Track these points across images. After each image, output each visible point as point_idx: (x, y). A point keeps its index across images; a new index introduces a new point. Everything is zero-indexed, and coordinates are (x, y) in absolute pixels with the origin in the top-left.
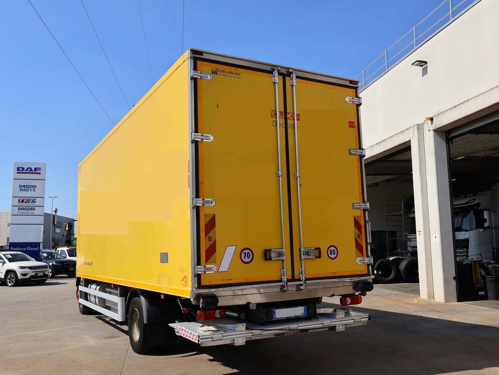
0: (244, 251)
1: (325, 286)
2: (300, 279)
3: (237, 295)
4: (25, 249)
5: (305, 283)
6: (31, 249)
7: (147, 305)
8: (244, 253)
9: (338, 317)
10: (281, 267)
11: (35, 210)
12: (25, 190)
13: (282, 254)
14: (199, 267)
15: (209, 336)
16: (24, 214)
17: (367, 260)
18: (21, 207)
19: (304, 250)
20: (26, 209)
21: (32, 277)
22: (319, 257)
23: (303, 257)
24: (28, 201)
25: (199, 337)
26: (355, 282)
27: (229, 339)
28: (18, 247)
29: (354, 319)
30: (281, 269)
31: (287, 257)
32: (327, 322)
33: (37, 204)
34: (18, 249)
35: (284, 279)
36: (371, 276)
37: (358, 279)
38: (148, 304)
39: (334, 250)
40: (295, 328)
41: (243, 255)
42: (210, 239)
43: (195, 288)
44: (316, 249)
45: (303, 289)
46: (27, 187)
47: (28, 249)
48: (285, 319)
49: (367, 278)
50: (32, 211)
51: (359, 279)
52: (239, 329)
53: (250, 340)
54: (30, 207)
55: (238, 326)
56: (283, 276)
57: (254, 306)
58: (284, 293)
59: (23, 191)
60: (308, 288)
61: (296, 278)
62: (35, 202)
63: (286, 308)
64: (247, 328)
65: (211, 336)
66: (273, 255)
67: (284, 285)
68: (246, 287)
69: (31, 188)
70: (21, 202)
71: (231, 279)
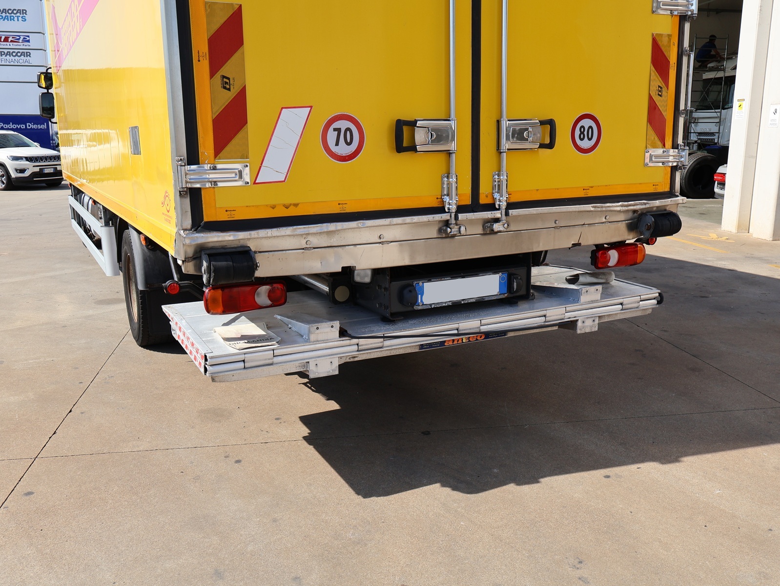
0: (336, 125)
1: (559, 224)
2: (494, 204)
3: (314, 248)
4: (24, 126)
5: (507, 214)
6: (35, 127)
7: (143, 250)
8: (335, 130)
9: (584, 298)
10: (443, 170)
11: (30, 57)
12: (6, 18)
13: (448, 136)
14: (193, 167)
15: (234, 357)
16: (12, 64)
17: (672, 157)
18: (6, 51)
19: (509, 126)
20: (14, 54)
21: (34, 174)
22: (551, 146)
23: (505, 145)
24: (16, 40)
25: (206, 360)
26: (635, 211)
27: (294, 361)
28: (11, 123)
29: (621, 304)
30: (442, 178)
31: (461, 145)
32: (556, 312)
33: (32, 44)
34: (11, 126)
35: (449, 204)
36: (678, 196)
37: (645, 204)
38: (145, 248)
39: (590, 127)
40: (473, 329)
41: (332, 136)
42: (226, 84)
43: (185, 230)
44: (542, 123)
45: (500, 232)
46: (10, 12)
47: (29, 126)
48: (449, 306)
49: (667, 202)
50: (26, 58)
51: (647, 206)
52: (320, 337)
53: (352, 360)
54: (21, 51)
55: (318, 328)
56: (448, 195)
57: (366, 276)
58: (448, 240)
59: (4, 20)
60: (512, 228)
61: (483, 200)
62: (28, 41)
63: (453, 278)
64: (343, 333)
65: (242, 357)
66: (420, 136)
67: (447, 221)
68: (340, 225)
69: (18, 14)
70: (4, 41)
71: (296, 205)
